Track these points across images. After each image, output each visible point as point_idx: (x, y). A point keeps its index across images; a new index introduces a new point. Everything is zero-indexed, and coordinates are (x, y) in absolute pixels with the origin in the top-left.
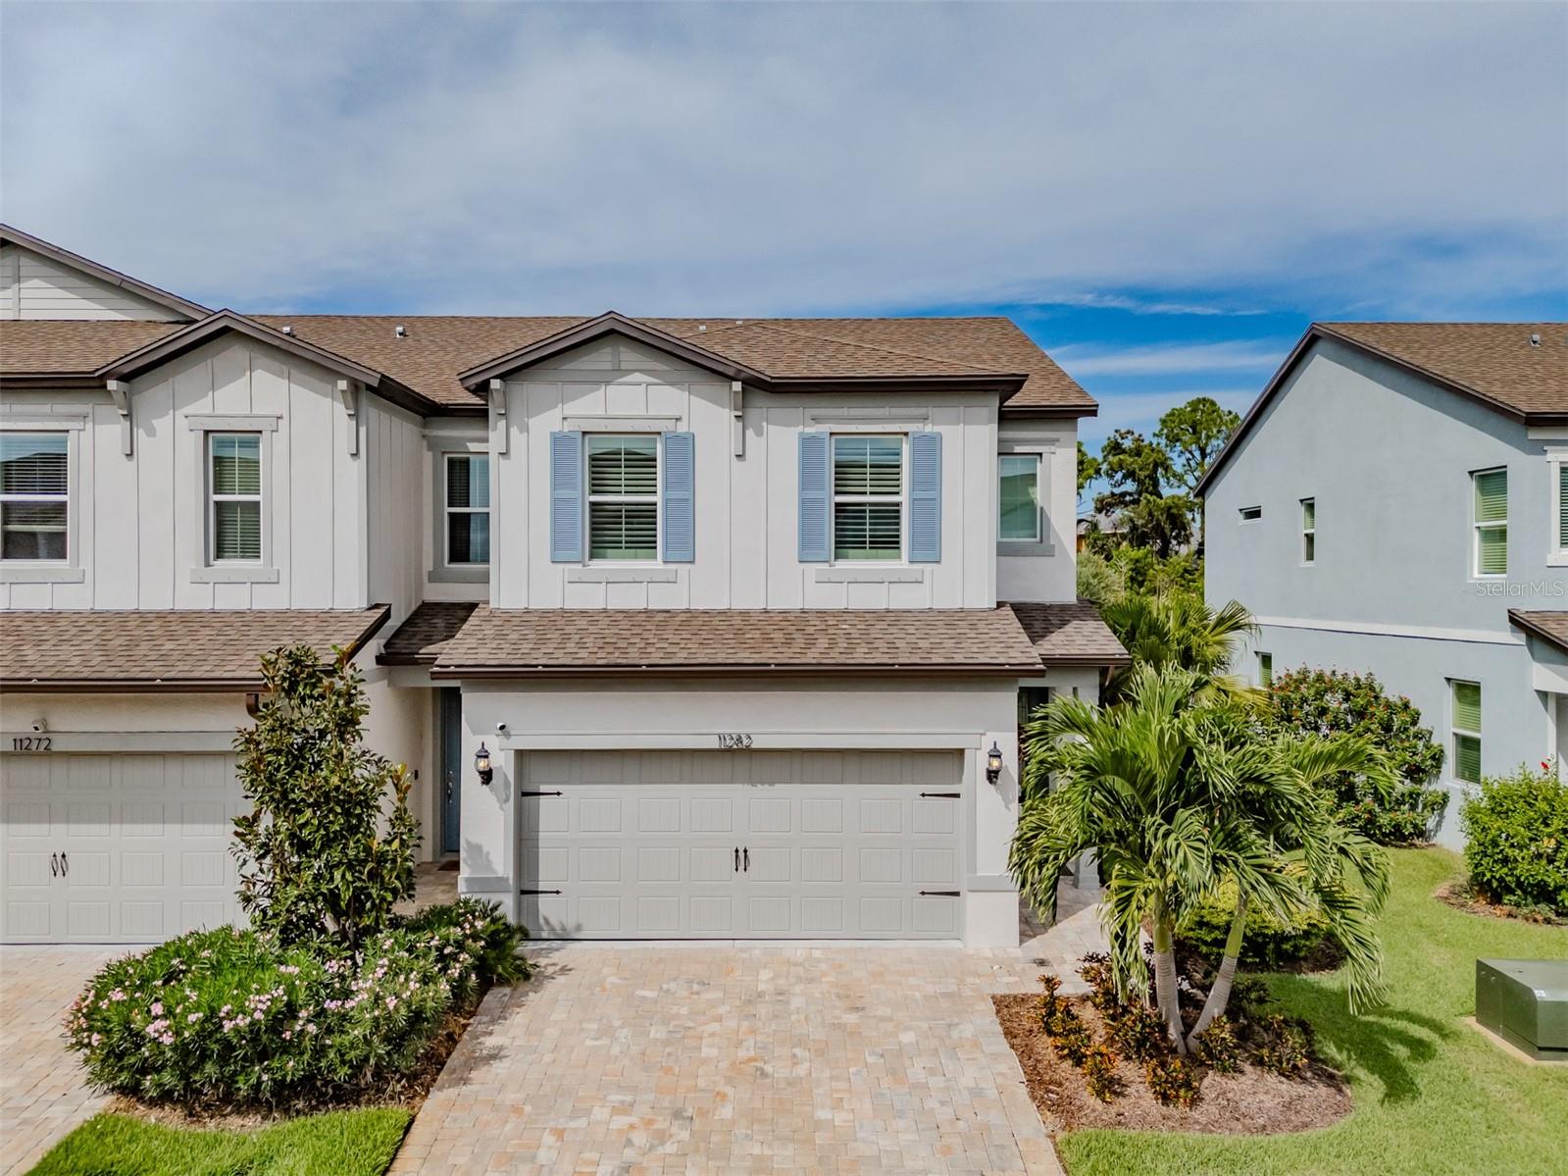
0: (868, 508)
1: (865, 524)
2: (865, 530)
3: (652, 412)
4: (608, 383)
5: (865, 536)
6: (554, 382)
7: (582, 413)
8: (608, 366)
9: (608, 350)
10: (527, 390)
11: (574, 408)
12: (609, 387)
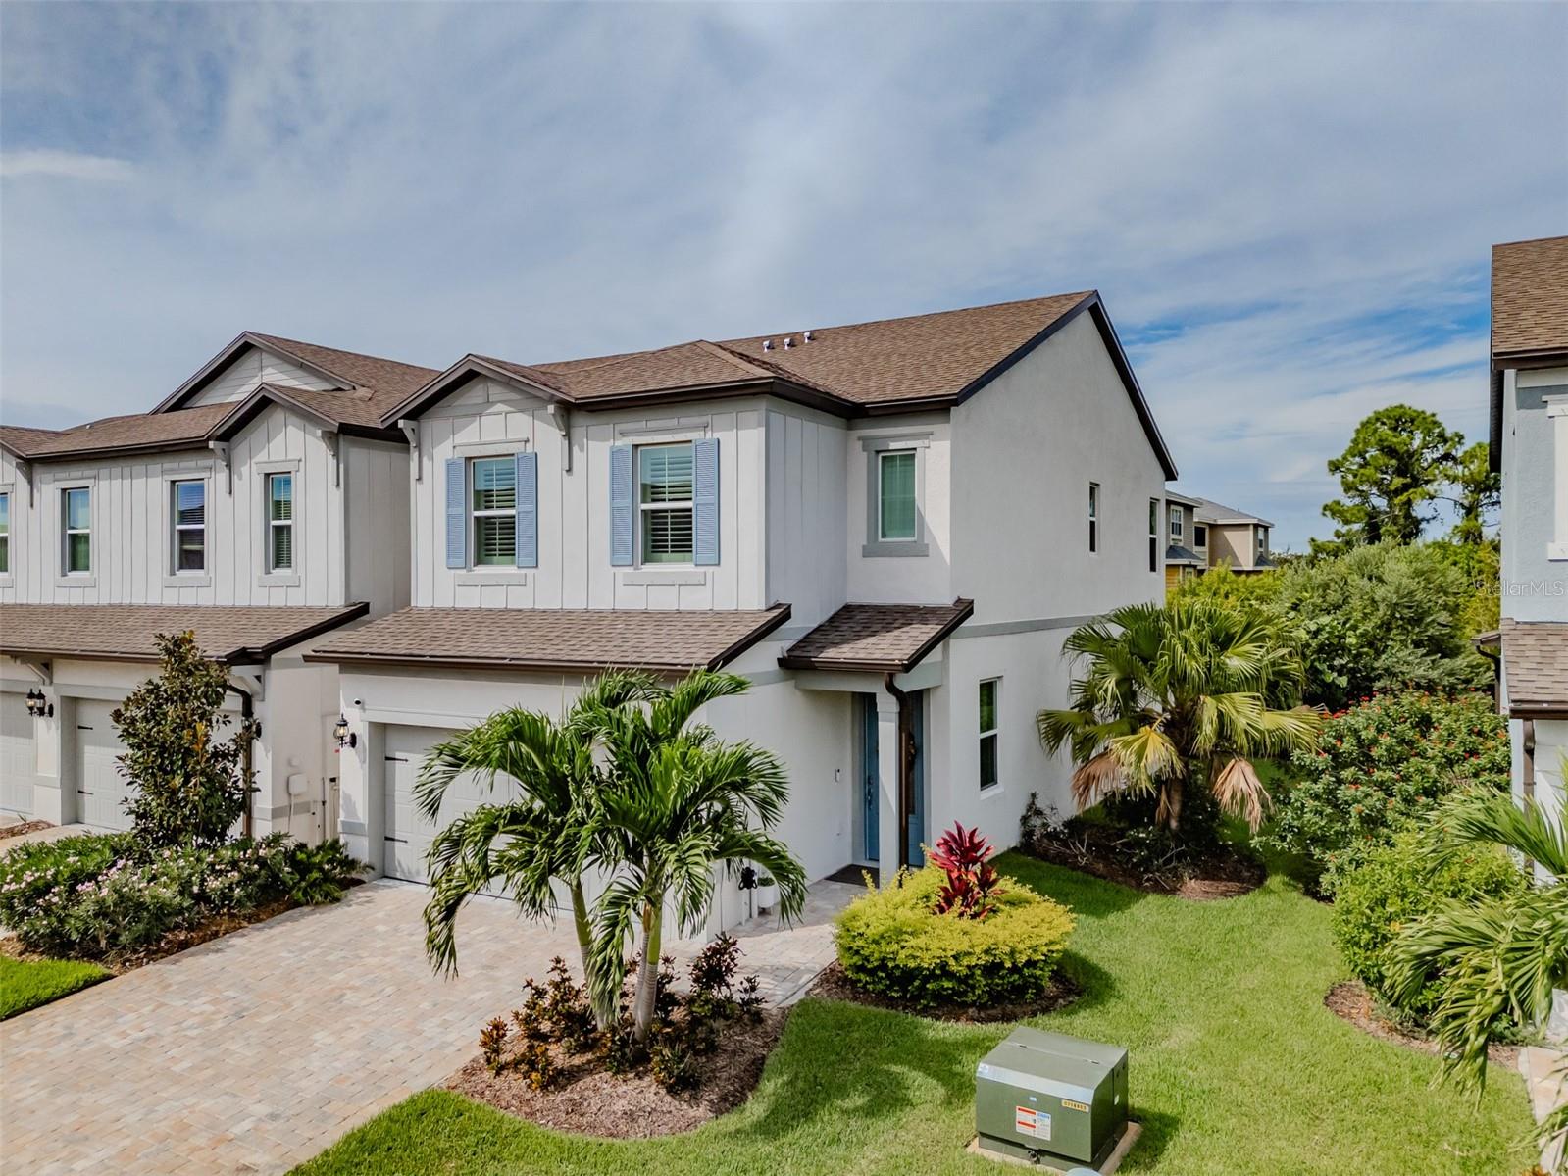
0: (669, 514)
1: (666, 529)
2: (667, 535)
3: (510, 437)
4: (480, 415)
5: (667, 541)
6: (448, 417)
7: (465, 441)
8: (480, 400)
9: (481, 386)
10: (432, 425)
11: (461, 438)
12: (483, 418)
